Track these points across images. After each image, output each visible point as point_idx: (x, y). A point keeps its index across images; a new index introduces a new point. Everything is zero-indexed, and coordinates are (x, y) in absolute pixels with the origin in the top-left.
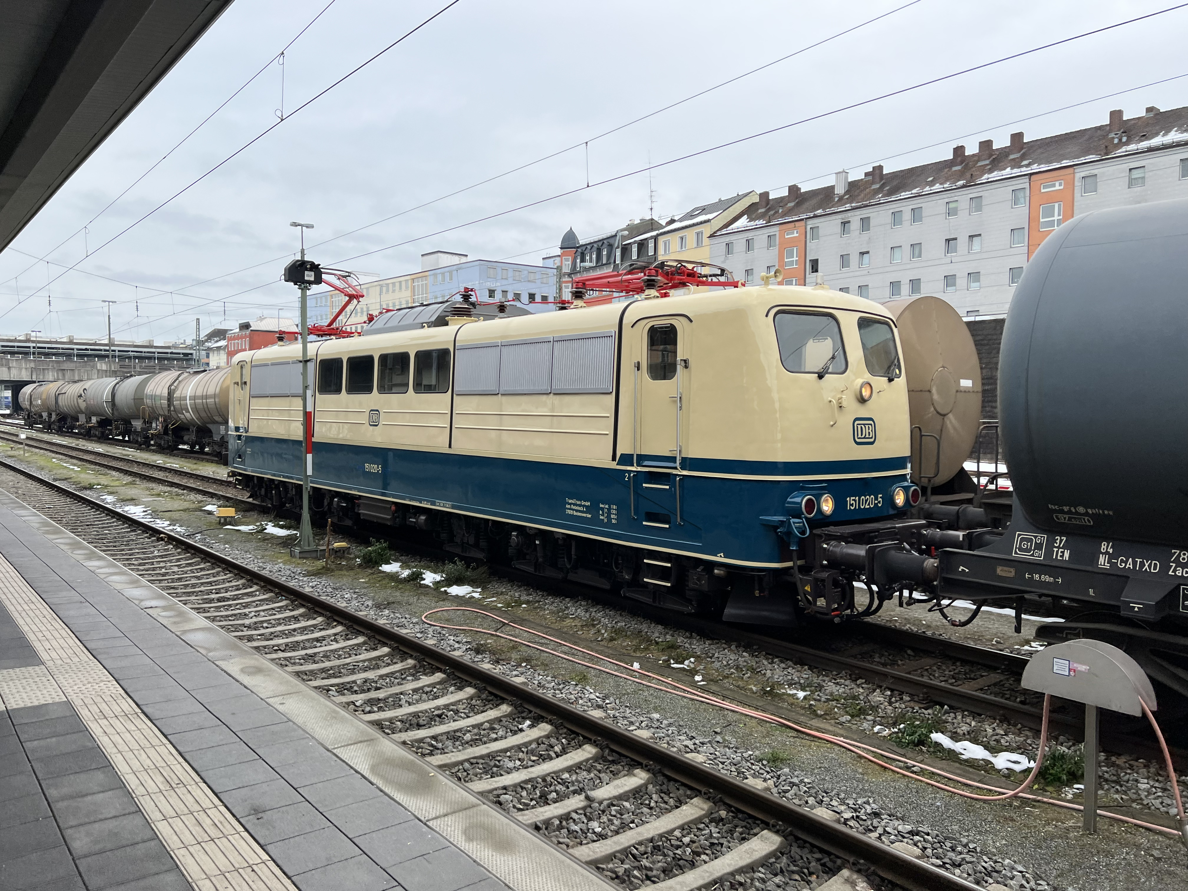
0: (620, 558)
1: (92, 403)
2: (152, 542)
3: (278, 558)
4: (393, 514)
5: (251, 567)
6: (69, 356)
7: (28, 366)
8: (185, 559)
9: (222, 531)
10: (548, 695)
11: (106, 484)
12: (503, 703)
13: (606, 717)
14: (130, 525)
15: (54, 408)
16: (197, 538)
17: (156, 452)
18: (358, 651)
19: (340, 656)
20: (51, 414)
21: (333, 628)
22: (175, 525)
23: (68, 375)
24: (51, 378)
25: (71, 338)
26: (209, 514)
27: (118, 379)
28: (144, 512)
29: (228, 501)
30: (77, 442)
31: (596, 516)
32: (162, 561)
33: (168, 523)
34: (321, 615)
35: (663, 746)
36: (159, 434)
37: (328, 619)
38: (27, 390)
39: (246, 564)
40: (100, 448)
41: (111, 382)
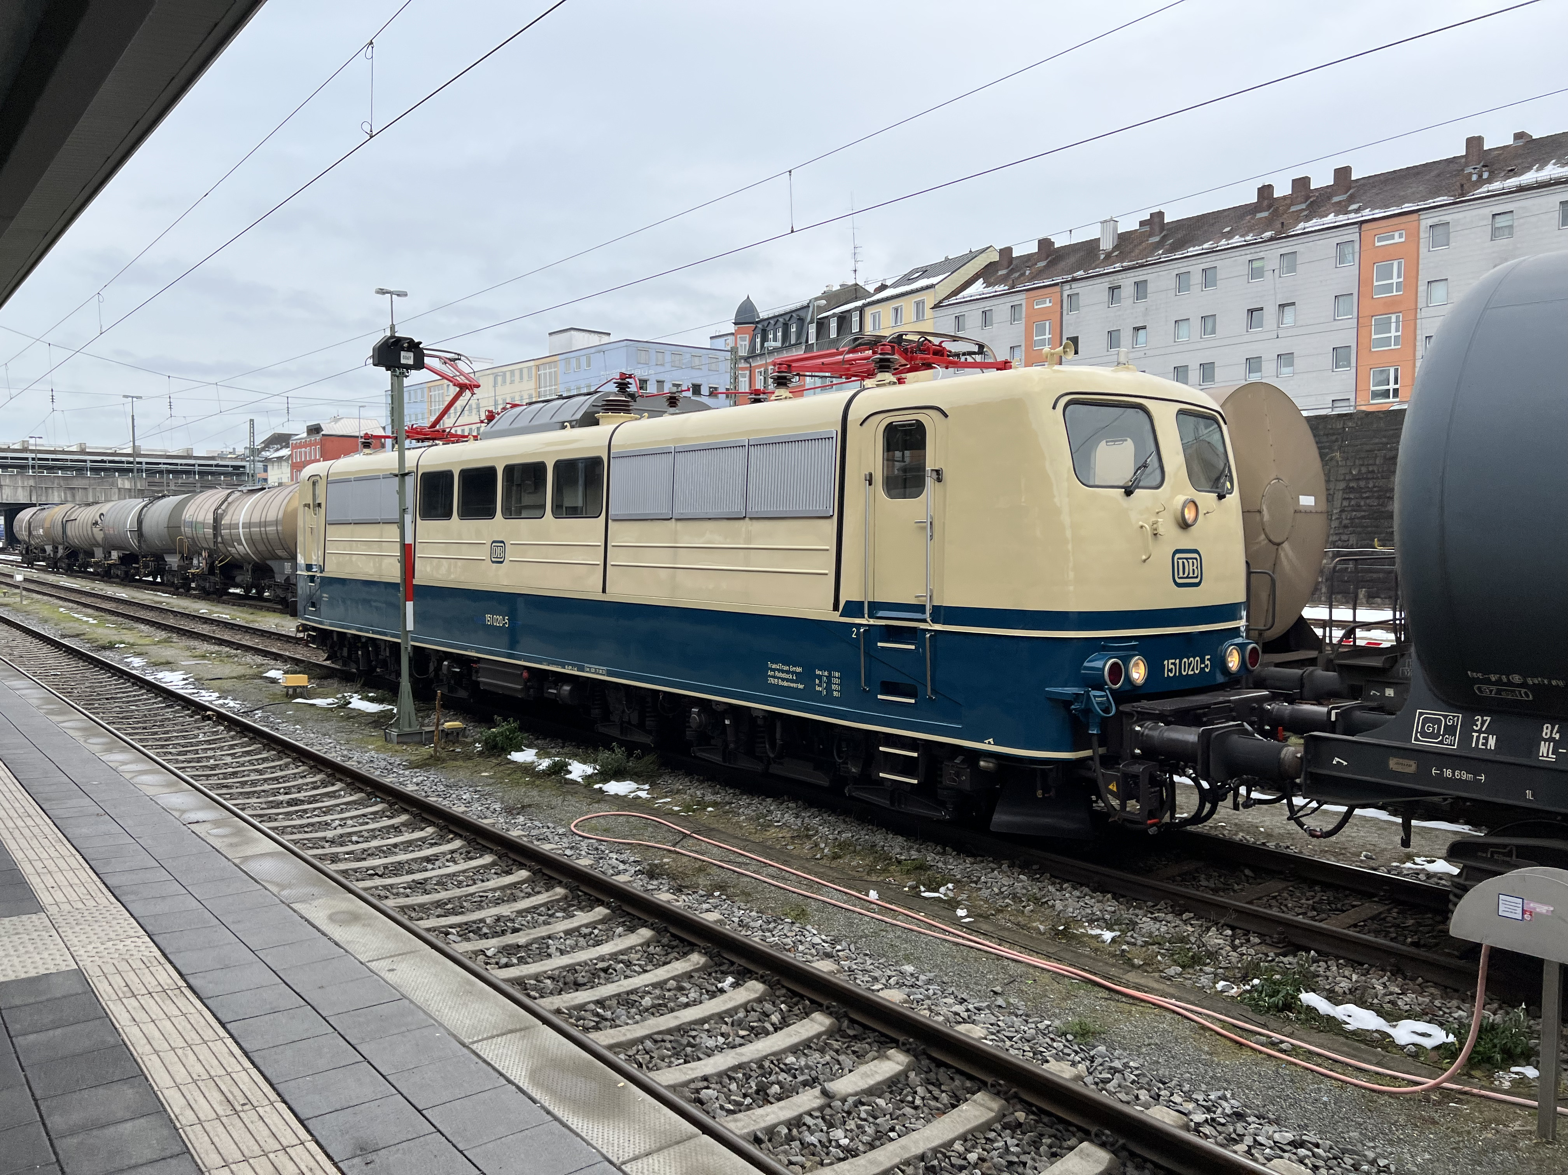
0: (844, 744)
1: (112, 532)
2: (196, 721)
3: (367, 743)
4: (526, 683)
5: (332, 756)
6: (80, 470)
7: (26, 484)
8: (240, 745)
9: (290, 705)
10: (756, 939)
11: (132, 641)
12: (692, 951)
13: (839, 971)
14: (164, 699)
15: (61, 541)
16: (256, 717)
17: (199, 598)
18: (486, 875)
19: (460, 882)
20: (57, 548)
21: (448, 842)
22: (226, 699)
23: (79, 495)
24: (56, 500)
25: (83, 446)
26: (272, 683)
27: (147, 500)
28: (184, 679)
29: (298, 665)
30: (93, 585)
31: (810, 687)
32: (209, 749)
33: (217, 694)
34: (431, 824)
35: (922, 1014)
36: (203, 574)
37: (441, 830)
38: (25, 516)
39: (326, 753)
40: (123, 593)
41: (137, 504)
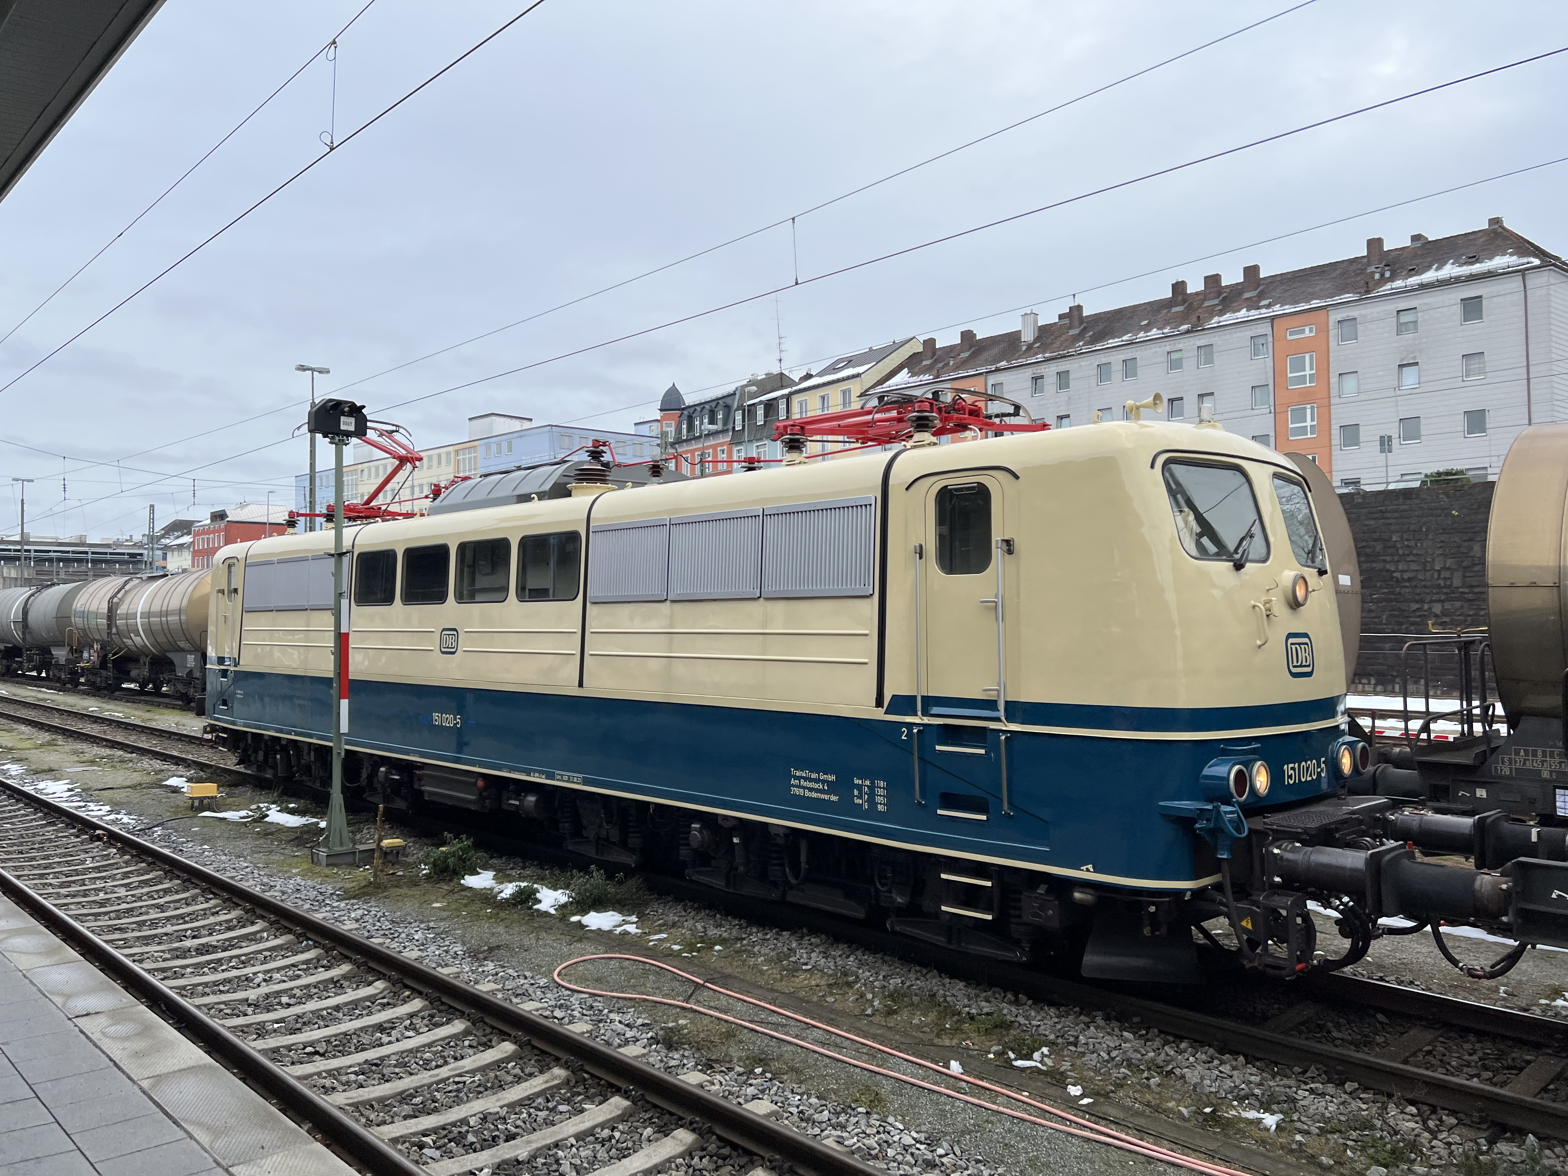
2: (82, 843)
3: (291, 866)
9: (195, 820)
14: (45, 814)
16: (154, 835)
17: (88, 695)
22: (118, 813)
26: (173, 792)
27: (34, 589)
28: (68, 791)
29: (206, 772)
33: (108, 808)
36: (94, 668)
39: (241, 880)
40: (3, 690)
41: (23, 593)
